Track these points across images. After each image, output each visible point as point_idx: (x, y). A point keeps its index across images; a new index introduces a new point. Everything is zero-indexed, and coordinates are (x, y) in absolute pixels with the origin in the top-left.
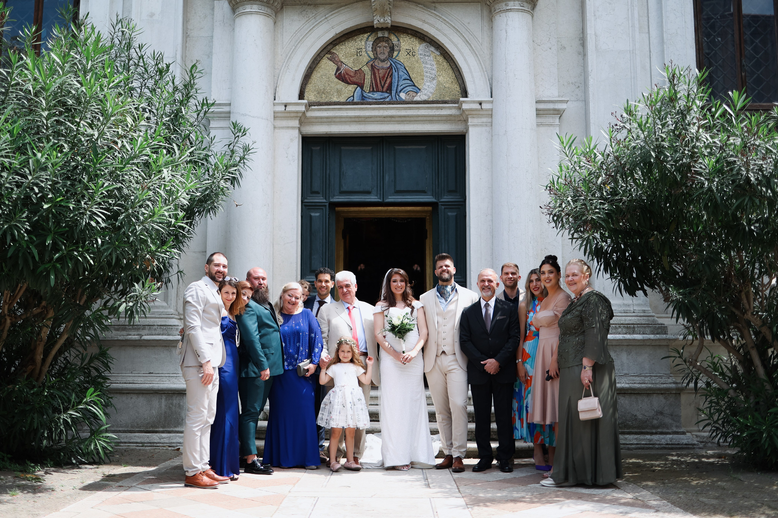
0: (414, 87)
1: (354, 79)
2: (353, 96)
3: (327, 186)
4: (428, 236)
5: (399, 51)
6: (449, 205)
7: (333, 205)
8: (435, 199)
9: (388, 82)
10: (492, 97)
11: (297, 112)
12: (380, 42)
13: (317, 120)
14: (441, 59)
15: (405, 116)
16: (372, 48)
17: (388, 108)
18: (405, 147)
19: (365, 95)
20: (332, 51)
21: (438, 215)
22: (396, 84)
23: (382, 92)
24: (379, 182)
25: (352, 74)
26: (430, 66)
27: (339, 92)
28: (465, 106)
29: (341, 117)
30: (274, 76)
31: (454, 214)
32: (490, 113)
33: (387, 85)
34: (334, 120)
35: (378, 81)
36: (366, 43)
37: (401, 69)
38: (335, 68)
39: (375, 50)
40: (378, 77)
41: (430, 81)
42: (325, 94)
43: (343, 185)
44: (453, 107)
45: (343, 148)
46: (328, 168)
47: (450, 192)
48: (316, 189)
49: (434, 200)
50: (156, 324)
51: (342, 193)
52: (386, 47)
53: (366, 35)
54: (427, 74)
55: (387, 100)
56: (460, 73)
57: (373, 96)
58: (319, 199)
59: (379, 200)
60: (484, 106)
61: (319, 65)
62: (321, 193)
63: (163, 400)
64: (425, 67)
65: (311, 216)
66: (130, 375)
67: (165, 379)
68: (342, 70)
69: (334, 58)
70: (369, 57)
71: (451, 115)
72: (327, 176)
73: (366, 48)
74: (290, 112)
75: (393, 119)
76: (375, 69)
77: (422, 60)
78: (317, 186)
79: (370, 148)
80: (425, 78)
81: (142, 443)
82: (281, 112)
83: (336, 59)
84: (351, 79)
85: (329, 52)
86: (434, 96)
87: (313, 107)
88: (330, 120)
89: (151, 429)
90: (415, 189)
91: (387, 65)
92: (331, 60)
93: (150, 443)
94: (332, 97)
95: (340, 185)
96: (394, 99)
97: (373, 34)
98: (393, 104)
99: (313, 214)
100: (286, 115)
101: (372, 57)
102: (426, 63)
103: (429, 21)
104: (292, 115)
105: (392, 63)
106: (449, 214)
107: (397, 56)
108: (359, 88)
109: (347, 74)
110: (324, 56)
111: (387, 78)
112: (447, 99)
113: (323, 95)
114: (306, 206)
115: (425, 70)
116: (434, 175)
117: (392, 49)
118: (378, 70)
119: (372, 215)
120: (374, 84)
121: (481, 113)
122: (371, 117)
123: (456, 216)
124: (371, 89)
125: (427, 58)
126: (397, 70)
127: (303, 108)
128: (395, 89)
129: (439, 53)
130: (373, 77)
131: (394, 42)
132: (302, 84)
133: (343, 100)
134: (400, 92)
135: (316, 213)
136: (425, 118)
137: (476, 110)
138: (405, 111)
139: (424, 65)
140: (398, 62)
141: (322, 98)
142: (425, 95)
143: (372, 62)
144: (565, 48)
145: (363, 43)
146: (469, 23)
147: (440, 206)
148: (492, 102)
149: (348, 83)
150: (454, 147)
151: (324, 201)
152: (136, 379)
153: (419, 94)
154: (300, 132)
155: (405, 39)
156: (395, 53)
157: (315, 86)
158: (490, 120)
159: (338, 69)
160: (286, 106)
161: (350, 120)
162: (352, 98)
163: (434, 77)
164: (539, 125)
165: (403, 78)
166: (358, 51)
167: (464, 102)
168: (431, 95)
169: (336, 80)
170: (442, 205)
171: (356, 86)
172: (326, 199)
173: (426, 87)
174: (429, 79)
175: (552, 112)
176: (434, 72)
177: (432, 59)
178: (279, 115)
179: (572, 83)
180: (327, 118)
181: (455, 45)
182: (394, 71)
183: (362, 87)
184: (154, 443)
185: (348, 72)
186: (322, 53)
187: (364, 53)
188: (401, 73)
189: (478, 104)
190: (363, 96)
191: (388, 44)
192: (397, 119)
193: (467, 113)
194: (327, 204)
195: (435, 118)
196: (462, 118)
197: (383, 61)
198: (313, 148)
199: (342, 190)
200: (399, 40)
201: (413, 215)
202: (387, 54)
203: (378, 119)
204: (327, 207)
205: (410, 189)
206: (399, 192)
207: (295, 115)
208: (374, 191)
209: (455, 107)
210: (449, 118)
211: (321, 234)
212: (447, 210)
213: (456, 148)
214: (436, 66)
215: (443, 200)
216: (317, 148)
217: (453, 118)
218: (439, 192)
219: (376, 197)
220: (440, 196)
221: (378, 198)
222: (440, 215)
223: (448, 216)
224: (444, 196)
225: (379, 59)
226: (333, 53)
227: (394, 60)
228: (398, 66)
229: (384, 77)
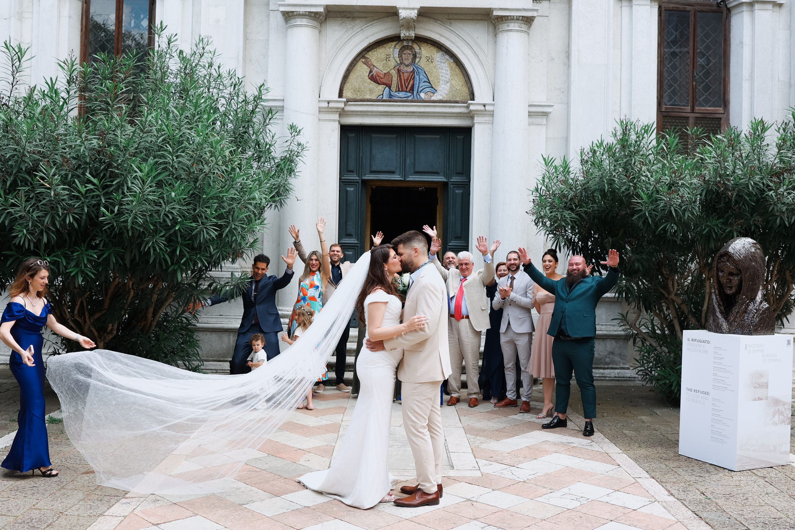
0: (432, 89)
1: (384, 81)
2: (383, 95)
3: (360, 166)
4: (439, 203)
5: (421, 58)
6: (458, 185)
7: (365, 183)
9: (411, 83)
10: (493, 101)
11: (338, 108)
12: (406, 49)
13: (353, 113)
14: (454, 65)
15: (423, 112)
16: (399, 55)
17: (410, 106)
18: (423, 136)
19: (392, 94)
20: (366, 56)
22: (417, 86)
23: (406, 92)
24: (401, 164)
25: (382, 76)
26: (444, 72)
27: (371, 91)
28: (472, 108)
29: (372, 112)
30: (319, 78)
31: (461, 191)
32: (492, 113)
33: (410, 86)
34: (367, 113)
35: (403, 82)
36: (394, 51)
37: (422, 74)
38: (368, 70)
39: (401, 56)
40: (403, 79)
41: (445, 84)
42: (359, 92)
43: (373, 166)
44: (462, 106)
45: (373, 135)
46: (361, 151)
47: (458, 174)
48: (351, 167)
49: (445, 180)
50: (224, 276)
51: (372, 172)
52: (409, 54)
53: (394, 43)
54: (442, 78)
55: (410, 98)
56: (469, 79)
57: (399, 95)
58: (354, 177)
59: (402, 179)
60: (488, 108)
61: (355, 68)
62: (355, 172)
63: (231, 337)
64: (441, 72)
65: (347, 191)
66: (205, 316)
67: (232, 320)
68: (374, 73)
69: (368, 62)
70: (396, 62)
71: (460, 113)
72: (360, 158)
74: (332, 108)
75: (414, 114)
76: (401, 73)
77: (439, 66)
78: (352, 166)
79: (395, 136)
80: (440, 81)
81: (215, 370)
82: (325, 108)
84: (381, 80)
85: (364, 57)
86: (448, 97)
87: (350, 103)
88: (363, 113)
89: (222, 359)
90: (430, 171)
91: (410, 69)
92: (365, 64)
93: (222, 370)
94: (366, 95)
95: (371, 166)
96: (415, 98)
97: (400, 43)
99: (348, 189)
100: (329, 110)
101: (399, 62)
102: (442, 69)
103: (445, 35)
104: (334, 110)
105: (415, 68)
106: (457, 191)
107: (419, 62)
108: (387, 88)
109: (378, 76)
111: (410, 80)
112: (458, 99)
114: (343, 182)
115: (441, 74)
116: (446, 159)
117: (415, 56)
118: (403, 73)
119: (394, 185)
120: (399, 85)
121: (485, 113)
122: (396, 112)
123: (462, 193)
124: (397, 89)
125: (442, 64)
126: (419, 74)
127: (342, 105)
128: (416, 89)
129: (452, 61)
130: (399, 79)
131: (416, 50)
132: (341, 84)
133: (374, 97)
134: (420, 92)
135: (351, 188)
136: (440, 115)
137: (481, 111)
138: (424, 108)
139: (440, 70)
140: (419, 67)
141: (357, 95)
142: (441, 95)
143: (398, 67)
144: (554, 59)
145: (392, 50)
146: (477, 38)
147: (449, 185)
148: (494, 105)
149: (379, 84)
151: (358, 178)
152: (209, 320)
153: (435, 94)
154: (339, 123)
155: (426, 48)
156: (417, 60)
157: (352, 85)
158: (491, 119)
159: (371, 72)
160: (328, 103)
161: (379, 114)
162: (382, 96)
163: (448, 80)
164: (530, 124)
165: (423, 80)
166: (387, 57)
167: (473, 103)
168: (445, 95)
169: (369, 80)
170: (451, 184)
171: (385, 86)
173: (442, 89)
174: (444, 82)
175: (541, 114)
176: (448, 76)
177: (447, 65)
178: (323, 110)
179: (558, 89)
180: (361, 112)
181: (467, 56)
182: (416, 74)
183: (390, 88)
184: (225, 370)
185: (379, 74)
186: (358, 58)
187: (391, 59)
188: (421, 77)
189: (483, 106)
190: (390, 94)
191: (412, 52)
192: (417, 114)
193: (473, 113)
194: (360, 181)
195: (448, 115)
196: (469, 115)
197: (407, 66)
198: (350, 135)
199: (372, 170)
202: (410, 60)
203: (402, 114)
204: (360, 183)
205: (426, 171)
206: (417, 173)
207: (336, 110)
208: (398, 171)
209: (464, 106)
210: (459, 115)
211: (355, 205)
212: (455, 188)
213: (464, 138)
214: (448, 72)
215: (452, 180)
216: (352, 135)
217: (462, 115)
218: (449, 174)
219: (399, 176)
220: (450, 177)
221: (401, 177)
222: (449, 192)
223: (456, 193)
224: (453, 177)
225: (404, 64)
226: (367, 58)
227: (416, 66)
228: (420, 70)
229: (407, 79)
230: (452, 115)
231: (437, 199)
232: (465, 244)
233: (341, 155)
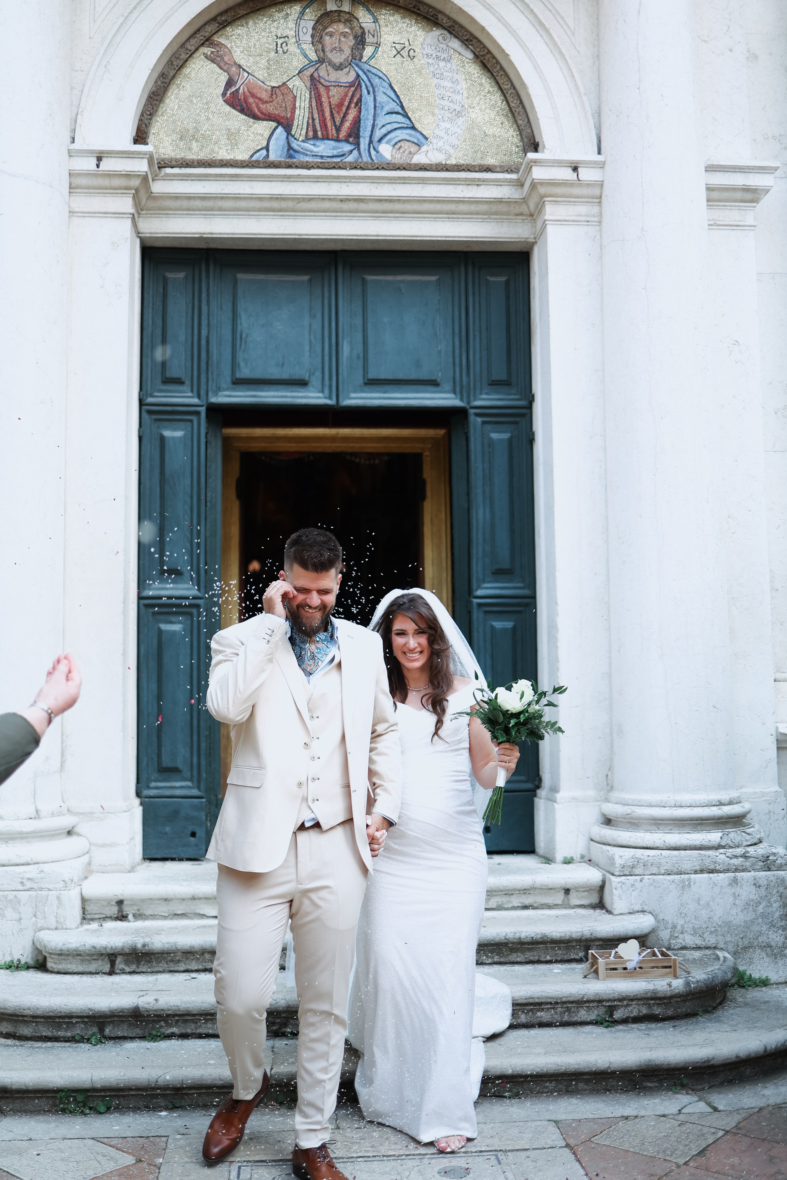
0: (412, 132)
1: (270, 108)
2: (267, 148)
3: (203, 365)
4: (429, 493)
5: (378, 45)
6: (493, 416)
7: (217, 413)
8: (462, 399)
9: (351, 117)
10: (599, 153)
11: (128, 176)
12: (332, 22)
13: (178, 203)
14: (475, 70)
15: (390, 200)
16: (313, 36)
17: (350, 179)
18: (389, 278)
19: (295, 145)
20: (215, 38)
21: (467, 439)
22: (370, 123)
23: (338, 140)
24: (327, 358)
25: (265, 96)
26: (448, 84)
27: (232, 136)
28: (538, 173)
29: (237, 198)
30: (72, 88)
31: (506, 436)
32: (597, 192)
33: (347, 124)
34: (220, 203)
35: (327, 114)
36: (297, 24)
37: (382, 88)
38: (224, 78)
39: (321, 40)
40: (326, 105)
41: (451, 120)
42: (197, 141)
43: (242, 364)
44: (505, 180)
45: (240, 276)
46: (204, 322)
47: (495, 384)
48: (176, 369)
49: (458, 403)
51: (239, 382)
52: (345, 35)
53: (297, 8)
54: (443, 103)
55: (350, 159)
56: (521, 102)
57: (315, 149)
58: (183, 397)
59: (328, 402)
60: (585, 174)
61: (186, 71)
62: (188, 382)
64: (438, 86)
65: (162, 438)
68: (240, 85)
69: (222, 57)
70: (306, 56)
71: (500, 201)
72: (203, 342)
73: (297, 35)
74: (110, 175)
75: (363, 206)
76: (320, 86)
77: (432, 69)
78: (177, 366)
79: (306, 278)
80: (436, 111)
82: (88, 174)
83: (226, 58)
84: (263, 107)
85: (208, 41)
86: (461, 154)
87: (168, 170)
88: (209, 204)
90: (413, 376)
91: (347, 77)
92: (213, 61)
94: (216, 149)
95: (234, 365)
96: (365, 158)
97: (315, 5)
98: (362, 168)
99: (167, 433)
100: (101, 182)
101: (313, 57)
102: (441, 77)
104: (117, 182)
105: (361, 73)
106: (494, 436)
107: (372, 57)
108: (280, 129)
109: (253, 95)
110: (197, 49)
111: (348, 108)
112: (490, 161)
113: (194, 144)
114: (150, 412)
115: (438, 92)
116: (457, 343)
117: (361, 41)
118: (327, 88)
119: (304, 447)
120: (317, 122)
121: (576, 191)
122: (310, 199)
123: (510, 441)
124: (311, 134)
125: (442, 64)
126: (373, 90)
127: (142, 166)
128: (368, 134)
129: (471, 56)
130: (314, 104)
131: (363, 25)
132: (142, 115)
133: (243, 156)
134: (380, 141)
135: (175, 429)
136: (438, 207)
137: (564, 183)
138: (391, 186)
139: (436, 81)
140: (374, 71)
141: (190, 149)
142: (439, 150)
143: (312, 70)
144: (756, 57)
145: (291, 25)
147: (472, 418)
148: (602, 165)
149: (255, 117)
150: (503, 279)
151: (196, 401)
153: (424, 149)
154: (136, 230)
155: (391, 18)
156: (368, 51)
157: (174, 122)
158: (595, 210)
159: (230, 83)
160: (99, 159)
161: (258, 204)
162: (264, 152)
163: (458, 109)
164: (714, 225)
165: (387, 109)
166: (280, 41)
167: (536, 162)
168: (452, 151)
169: (228, 108)
170: (477, 415)
171: (274, 124)
172: (199, 397)
173: (441, 134)
174: (447, 114)
175: (739, 195)
176: (459, 98)
177: (454, 67)
178: (83, 181)
179: (774, 137)
180: (204, 198)
181: (513, 33)
182: (365, 91)
183: (288, 127)
185: (255, 91)
186: (193, 41)
187: (292, 48)
188: (381, 98)
189: (570, 170)
190: (290, 148)
191: (352, 29)
192: (372, 206)
193: (542, 190)
194: (203, 410)
195: (462, 207)
196: (524, 209)
197: (339, 67)
198: (169, 275)
199: (238, 376)
200: (376, 21)
201: (394, 448)
202: (348, 52)
204: (203, 415)
205: (401, 376)
206: (373, 383)
207: (123, 182)
208: (315, 381)
209: (510, 181)
210: (494, 208)
211: (188, 482)
212: (488, 427)
213: (507, 282)
214: (463, 85)
215: (478, 403)
216: (177, 276)
217: (503, 208)
218: (469, 383)
219: (321, 395)
220: (472, 393)
221: (325, 398)
222: (472, 439)
223: (491, 440)
224: (481, 394)
225: (330, 63)
226: (219, 45)
227: (366, 67)
228: (376, 81)
229: (340, 105)
230: (473, 208)
231: (424, 483)
232: (526, 592)
233: (144, 331)
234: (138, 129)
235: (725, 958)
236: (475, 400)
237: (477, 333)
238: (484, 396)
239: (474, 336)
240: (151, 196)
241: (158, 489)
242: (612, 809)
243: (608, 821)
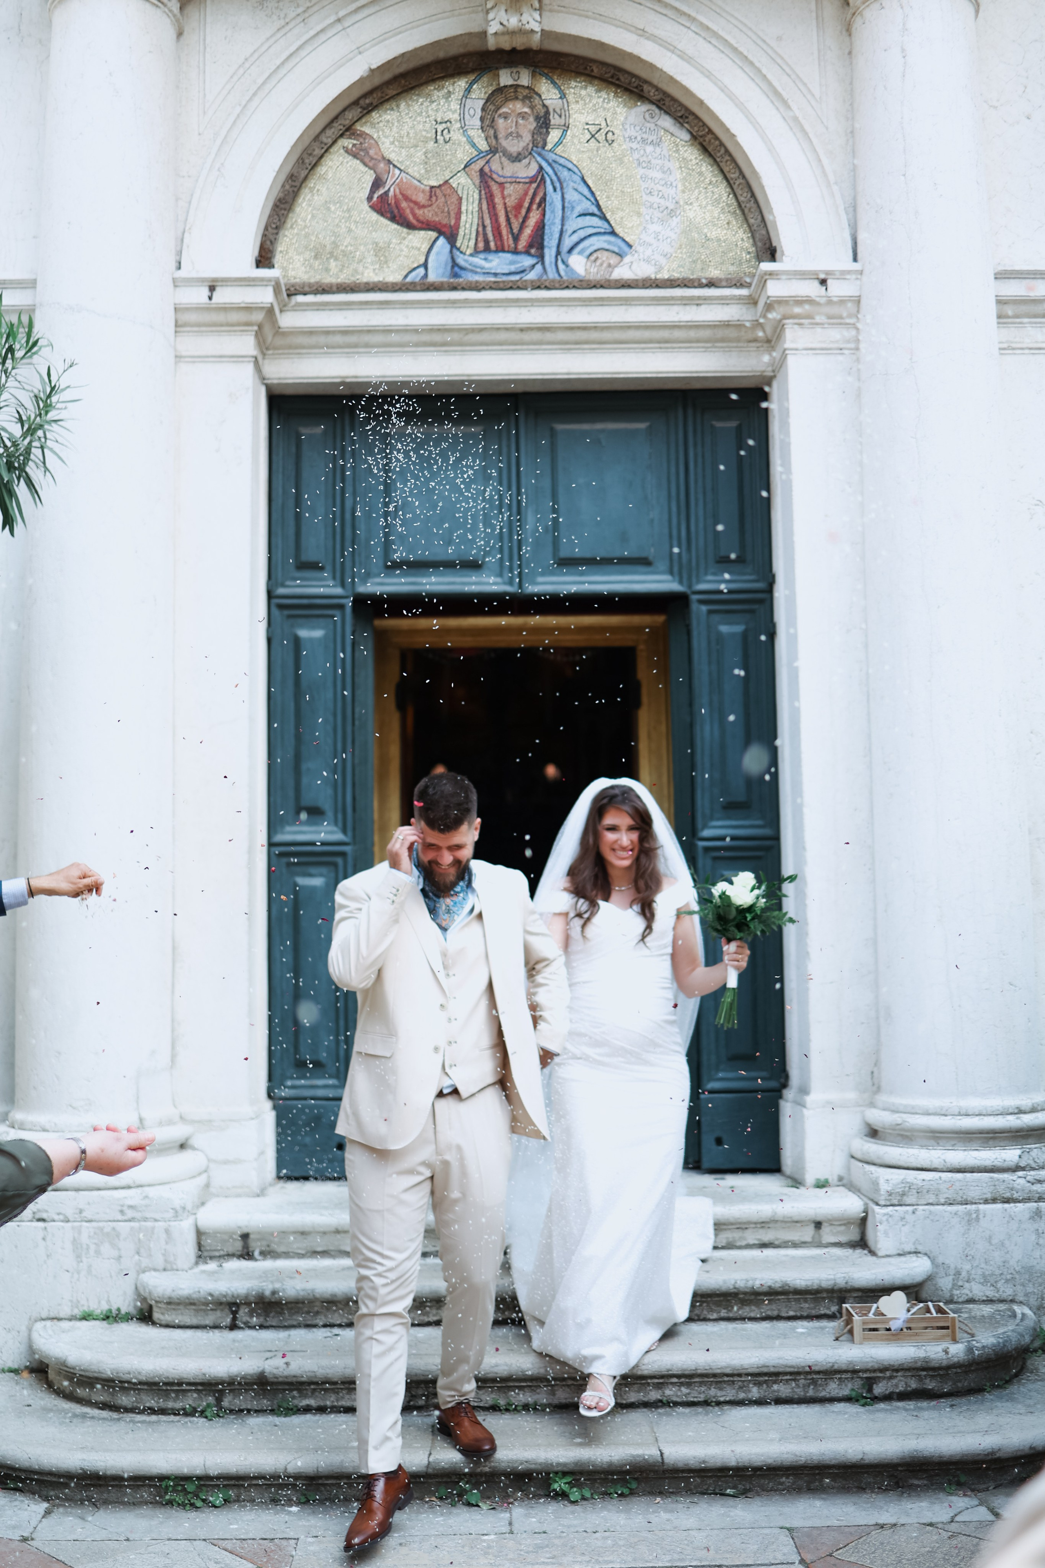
0: (611, 238)
1: (428, 214)
2: (425, 265)
3: (348, 545)
4: (645, 699)
5: (566, 128)
6: (723, 603)
7: (366, 607)
8: (681, 582)
9: (532, 221)
10: (855, 259)
11: (248, 309)
12: (507, 100)
13: (313, 340)
14: (692, 155)
15: (584, 328)
16: (482, 119)
17: (532, 302)
18: (586, 427)
19: (461, 260)
20: (358, 127)
21: (689, 633)
22: (557, 229)
23: (515, 252)
24: (506, 533)
25: (421, 198)
26: (657, 175)
27: (381, 253)
28: (774, 289)
29: (388, 330)
30: (177, 199)
31: (739, 629)
32: (854, 311)
33: (528, 231)
34: (367, 338)
35: (502, 219)
36: (462, 105)
37: (572, 185)
38: (369, 177)
39: (492, 124)
40: (500, 207)
41: (662, 221)
42: (336, 259)
43: (397, 543)
44: (733, 298)
45: (393, 430)
46: (349, 488)
47: (725, 561)
48: (313, 550)
49: (676, 587)
51: (394, 566)
52: (523, 116)
53: (462, 83)
54: (652, 199)
55: (532, 276)
56: (753, 195)
57: (487, 265)
58: (323, 586)
59: (508, 589)
60: (836, 289)
61: (321, 170)
62: (329, 567)
64: (644, 178)
65: (298, 639)
68: (390, 186)
69: (366, 151)
70: (474, 145)
71: (726, 325)
72: (348, 514)
73: (462, 119)
74: (225, 308)
75: (549, 336)
76: (492, 183)
77: (636, 156)
78: (315, 545)
79: (478, 429)
80: (643, 210)
82: (198, 309)
83: (372, 152)
84: (419, 212)
85: (348, 131)
86: (675, 265)
87: (300, 299)
88: (353, 339)
90: (619, 553)
91: (527, 170)
92: (355, 156)
94: (361, 269)
95: (388, 544)
96: (552, 274)
97: (485, 79)
98: (547, 288)
99: (303, 633)
100: (214, 317)
101: (483, 146)
102: (649, 166)
103: (656, 32)
104: (234, 317)
105: (544, 164)
106: (724, 629)
107: (559, 143)
108: (442, 241)
109: (406, 198)
110: (334, 142)
111: (529, 210)
112: (714, 273)
113: (333, 264)
114: (281, 607)
115: (644, 185)
116: (674, 509)
117: (544, 123)
118: (501, 185)
119: (482, 642)
120: (489, 229)
121: (825, 310)
122: (481, 329)
123: (743, 635)
124: (481, 245)
125: (649, 149)
126: (560, 186)
127: (266, 296)
128: (554, 243)
129: (686, 136)
130: (485, 206)
131: (547, 102)
132: (266, 229)
133: (394, 276)
134: (570, 251)
135: (313, 628)
136: (647, 334)
137: (811, 301)
138: (585, 310)
139: (641, 171)
140: (562, 161)
141: (327, 270)
142: (648, 261)
143: (481, 163)
145: (455, 106)
146: (779, 39)
147: (694, 606)
148: (859, 276)
149: (410, 226)
150: (733, 424)
151: (339, 591)
153: (627, 259)
154: (261, 375)
155: (583, 92)
156: (554, 136)
157: (307, 236)
158: (851, 333)
159: (377, 184)
160: (212, 289)
161: (415, 338)
162: (421, 271)
163: (671, 206)
164: (1006, 349)
165: (579, 209)
166: (440, 128)
167: (771, 274)
168: (663, 261)
169: (375, 216)
170: (701, 602)
171: (433, 235)
172: (343, 585)
173: (650, 239)
174: (657, 214)
176: (672, 192)
177: (665, 152)
178: (192, 317)
180: (345, 332)
181: (741, 106)
182: (550, 188)
183: (452, 237)
185: (409, 193)
186: (329, 132)
187: (456, 135)
188: (571, 196)
189: (816, 284)
190: (454, 264)
191: (532, 108)
192: (561, 336)
193: (780, 312)
194: (348, 602)
195: (677, 334)
197: (516, 158)
198: (304, 430)
199: (392, 557)
200: (563, 96)
201: (598, 640)
202: (527, 138)
203: (503, 336)
204: (349, 609)
205: (602, 554)
206: (568, 563)
207: (242, 317)
208: (492, 561)
209: (740, 298)
210: (720, 333)
211: (330, 695)
212: (716, 618)
213: (739, 428)
214: (677, 175)
215: (702, 587)
216: (315, 431)
217: (732, 333)
218: (690, 561)
219: (499, 580)
220: (694, 574)
221: (505, 583)
222: (695, 633)
223: (720, 635)
224: (706, 574)
225: (505, 153)
226: (363, 135)
227: (551, 157)
228: (564, 174)
229: (518, 206)
230: (692, 334)
231: (638, 686)
232: (767, 832)
233: (273, 503)
234: (262, 248)
235: (1023, 1315)
236: (698, 581)
237: (701, 496)
238: (710, 578)
239: (697, 499)
240: (278, 331)
241: (292, 705)
242: (879, 1117)
243: (873, 1133)
